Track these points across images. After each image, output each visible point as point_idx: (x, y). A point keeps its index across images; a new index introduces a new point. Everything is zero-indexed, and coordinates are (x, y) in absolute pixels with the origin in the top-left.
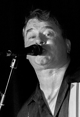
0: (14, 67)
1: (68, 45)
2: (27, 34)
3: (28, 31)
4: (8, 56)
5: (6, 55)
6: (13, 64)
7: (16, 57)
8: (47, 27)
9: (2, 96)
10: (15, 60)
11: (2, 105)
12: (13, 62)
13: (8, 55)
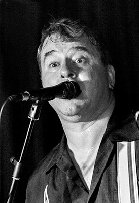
0: (34, 118)
1: (110, 74)
2: (45, 58)
3: (47, 54)
4: (25, 101)
5: (22, 98)
6: (33, 114)
7: (37, 101)
8: (78, 48)
9: (16, 164)
10: (36, 107)
11: (16, 178)
12: (33, 109)
13: (25, 99)
